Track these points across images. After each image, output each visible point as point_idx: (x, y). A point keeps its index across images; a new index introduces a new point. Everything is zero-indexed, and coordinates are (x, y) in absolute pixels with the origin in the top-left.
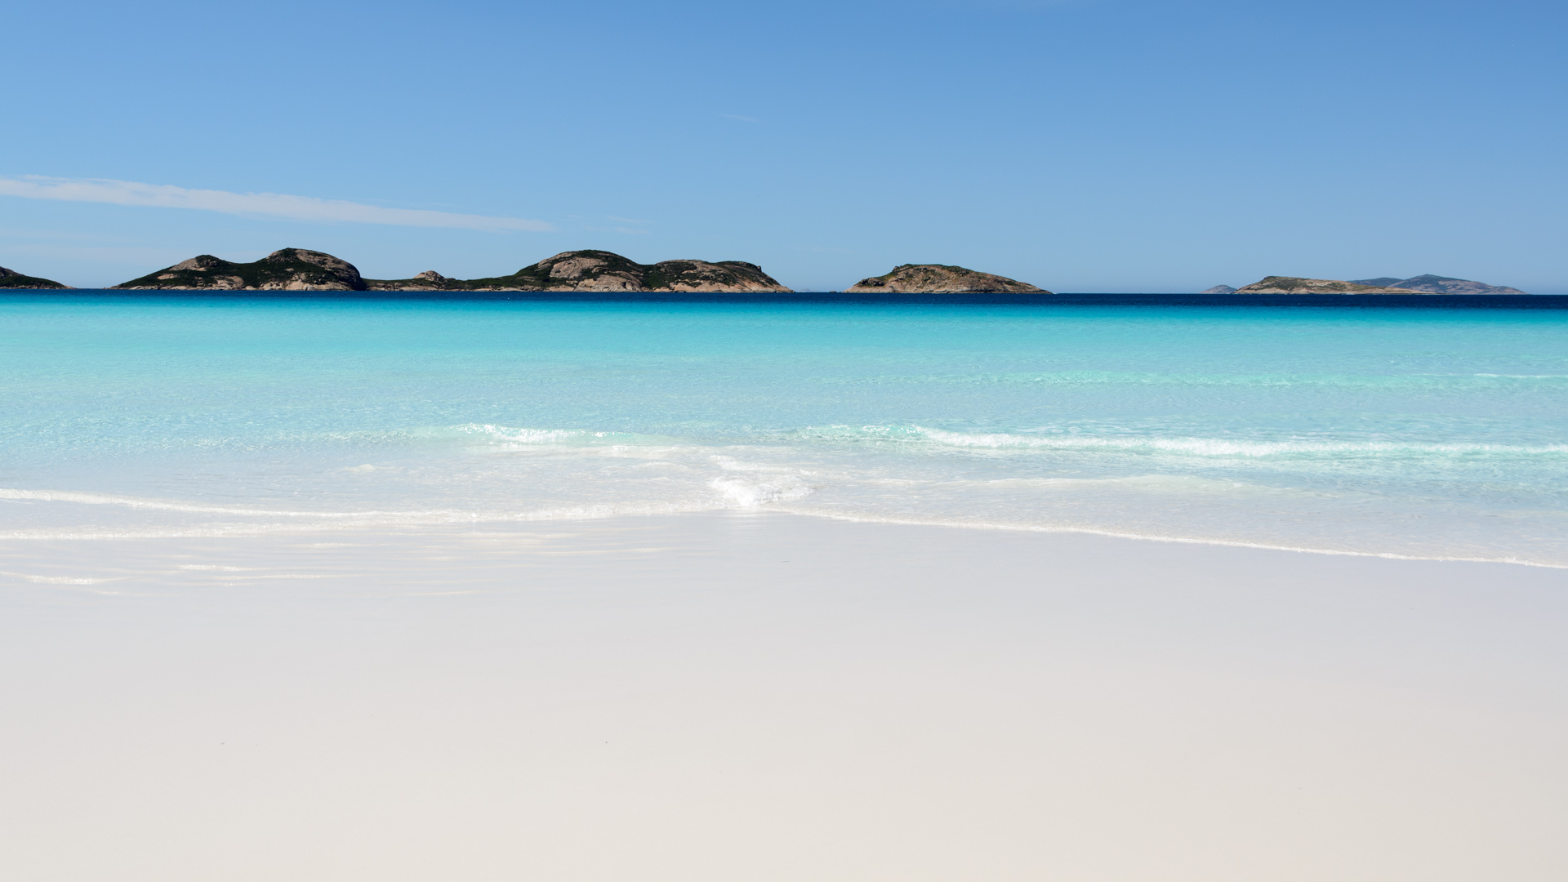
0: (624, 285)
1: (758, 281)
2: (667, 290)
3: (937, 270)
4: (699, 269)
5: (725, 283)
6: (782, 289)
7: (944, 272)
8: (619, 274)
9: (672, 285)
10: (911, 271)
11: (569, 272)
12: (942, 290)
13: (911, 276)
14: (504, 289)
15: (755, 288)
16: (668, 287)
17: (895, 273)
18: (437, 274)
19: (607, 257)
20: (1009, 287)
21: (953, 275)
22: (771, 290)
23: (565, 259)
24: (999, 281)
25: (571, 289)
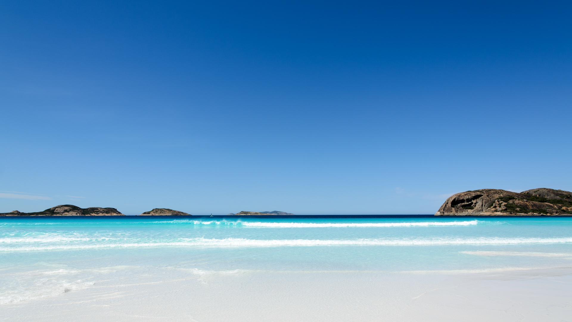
0: (77, 214)
1: (116, 213)
2: (89, 215)
3: (164, 210)
4: (99, 210)
5: (107, 213)
6: (122, 215)
7: (165, 210)
8: (76, 211)
9: (91, 214)
10: (157, 210)
11: (60, 210)
12: (165, 215)
13: (157, 211)
14: (39, 215)
15: (115, 214)
16: (90, 214)
17: (153, 211)
18: (18, 211)
19: (72, 207)
20: (182, 214)
21: (168, 211)
22: (119, 215)
23: (59, 207)
24: (179, 212)
25: (60, 215)
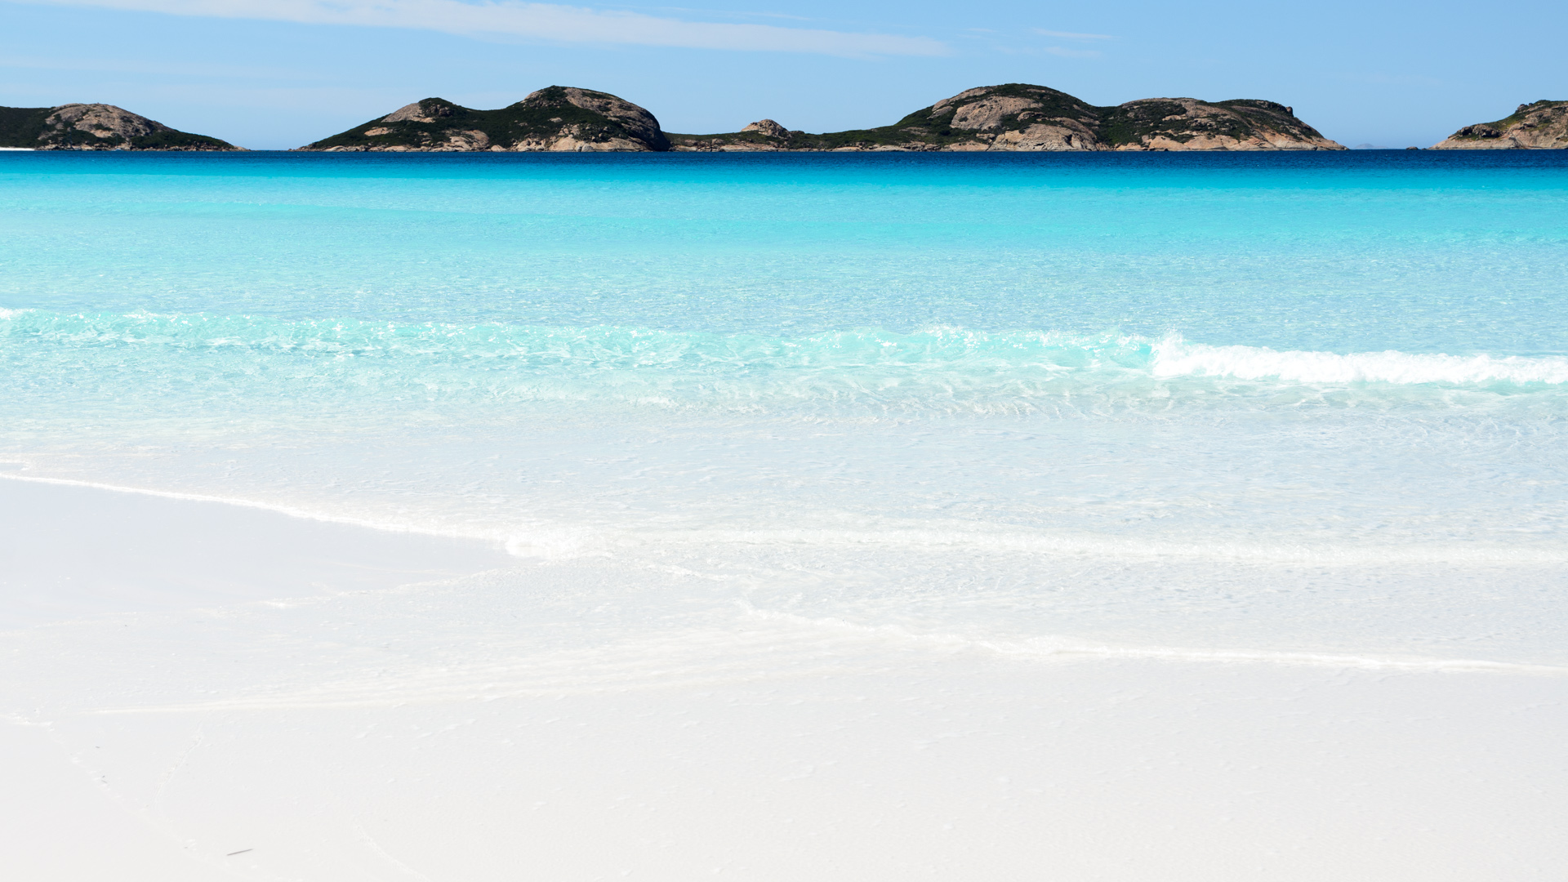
0: (1068, 140)
1: (1287, 132)
2: (1137, 148)
4: (1191, 113)
5: (1233, 136)
6: (1327, 145)
8: (1061, 124)
9: (1145, 139)
11: (981, 119)
13: (1548, 121)
14: (879, 148)
15: (1281, 142)
16: (1140, 142)
18: (776, 124)
19: (1042, 95)
22: (1307, 146)
23: (975, 99)
25: (983, 147)
